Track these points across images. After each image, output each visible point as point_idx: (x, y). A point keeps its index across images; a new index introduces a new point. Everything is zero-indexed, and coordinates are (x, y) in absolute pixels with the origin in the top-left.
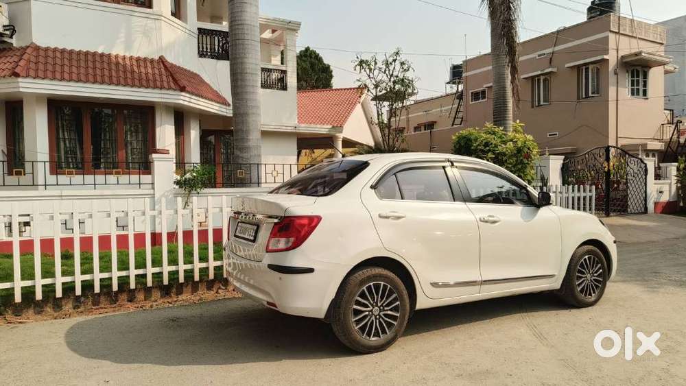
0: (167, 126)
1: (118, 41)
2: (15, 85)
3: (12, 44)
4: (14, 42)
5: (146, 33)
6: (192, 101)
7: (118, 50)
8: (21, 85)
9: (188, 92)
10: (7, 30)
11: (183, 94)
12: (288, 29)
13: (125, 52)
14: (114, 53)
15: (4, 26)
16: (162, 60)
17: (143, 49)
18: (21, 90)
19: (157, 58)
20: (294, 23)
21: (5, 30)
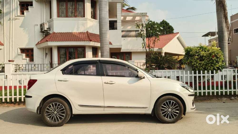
0: (89, 52)
1: (75, 28)
2: (47, 44)
3: (50, 33)
4: (51, 32)
5: (83, 25)
6: (95, 44)
7: (75, 31)
8: (49, 43)
9: (93, 41)
10: (48, 29)
11: (91, 42)
12: (143, 16)
13: (77, 31)
14: (74, 32)
15: (47, 28)
16: (87, 32)
17: (82, 30)
18: (49, 45)
19: (86, 32)
20: (144, 13)
21: (47, 29)
